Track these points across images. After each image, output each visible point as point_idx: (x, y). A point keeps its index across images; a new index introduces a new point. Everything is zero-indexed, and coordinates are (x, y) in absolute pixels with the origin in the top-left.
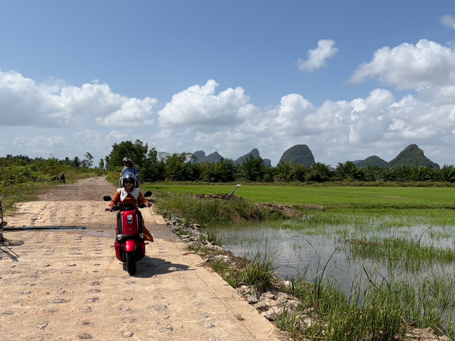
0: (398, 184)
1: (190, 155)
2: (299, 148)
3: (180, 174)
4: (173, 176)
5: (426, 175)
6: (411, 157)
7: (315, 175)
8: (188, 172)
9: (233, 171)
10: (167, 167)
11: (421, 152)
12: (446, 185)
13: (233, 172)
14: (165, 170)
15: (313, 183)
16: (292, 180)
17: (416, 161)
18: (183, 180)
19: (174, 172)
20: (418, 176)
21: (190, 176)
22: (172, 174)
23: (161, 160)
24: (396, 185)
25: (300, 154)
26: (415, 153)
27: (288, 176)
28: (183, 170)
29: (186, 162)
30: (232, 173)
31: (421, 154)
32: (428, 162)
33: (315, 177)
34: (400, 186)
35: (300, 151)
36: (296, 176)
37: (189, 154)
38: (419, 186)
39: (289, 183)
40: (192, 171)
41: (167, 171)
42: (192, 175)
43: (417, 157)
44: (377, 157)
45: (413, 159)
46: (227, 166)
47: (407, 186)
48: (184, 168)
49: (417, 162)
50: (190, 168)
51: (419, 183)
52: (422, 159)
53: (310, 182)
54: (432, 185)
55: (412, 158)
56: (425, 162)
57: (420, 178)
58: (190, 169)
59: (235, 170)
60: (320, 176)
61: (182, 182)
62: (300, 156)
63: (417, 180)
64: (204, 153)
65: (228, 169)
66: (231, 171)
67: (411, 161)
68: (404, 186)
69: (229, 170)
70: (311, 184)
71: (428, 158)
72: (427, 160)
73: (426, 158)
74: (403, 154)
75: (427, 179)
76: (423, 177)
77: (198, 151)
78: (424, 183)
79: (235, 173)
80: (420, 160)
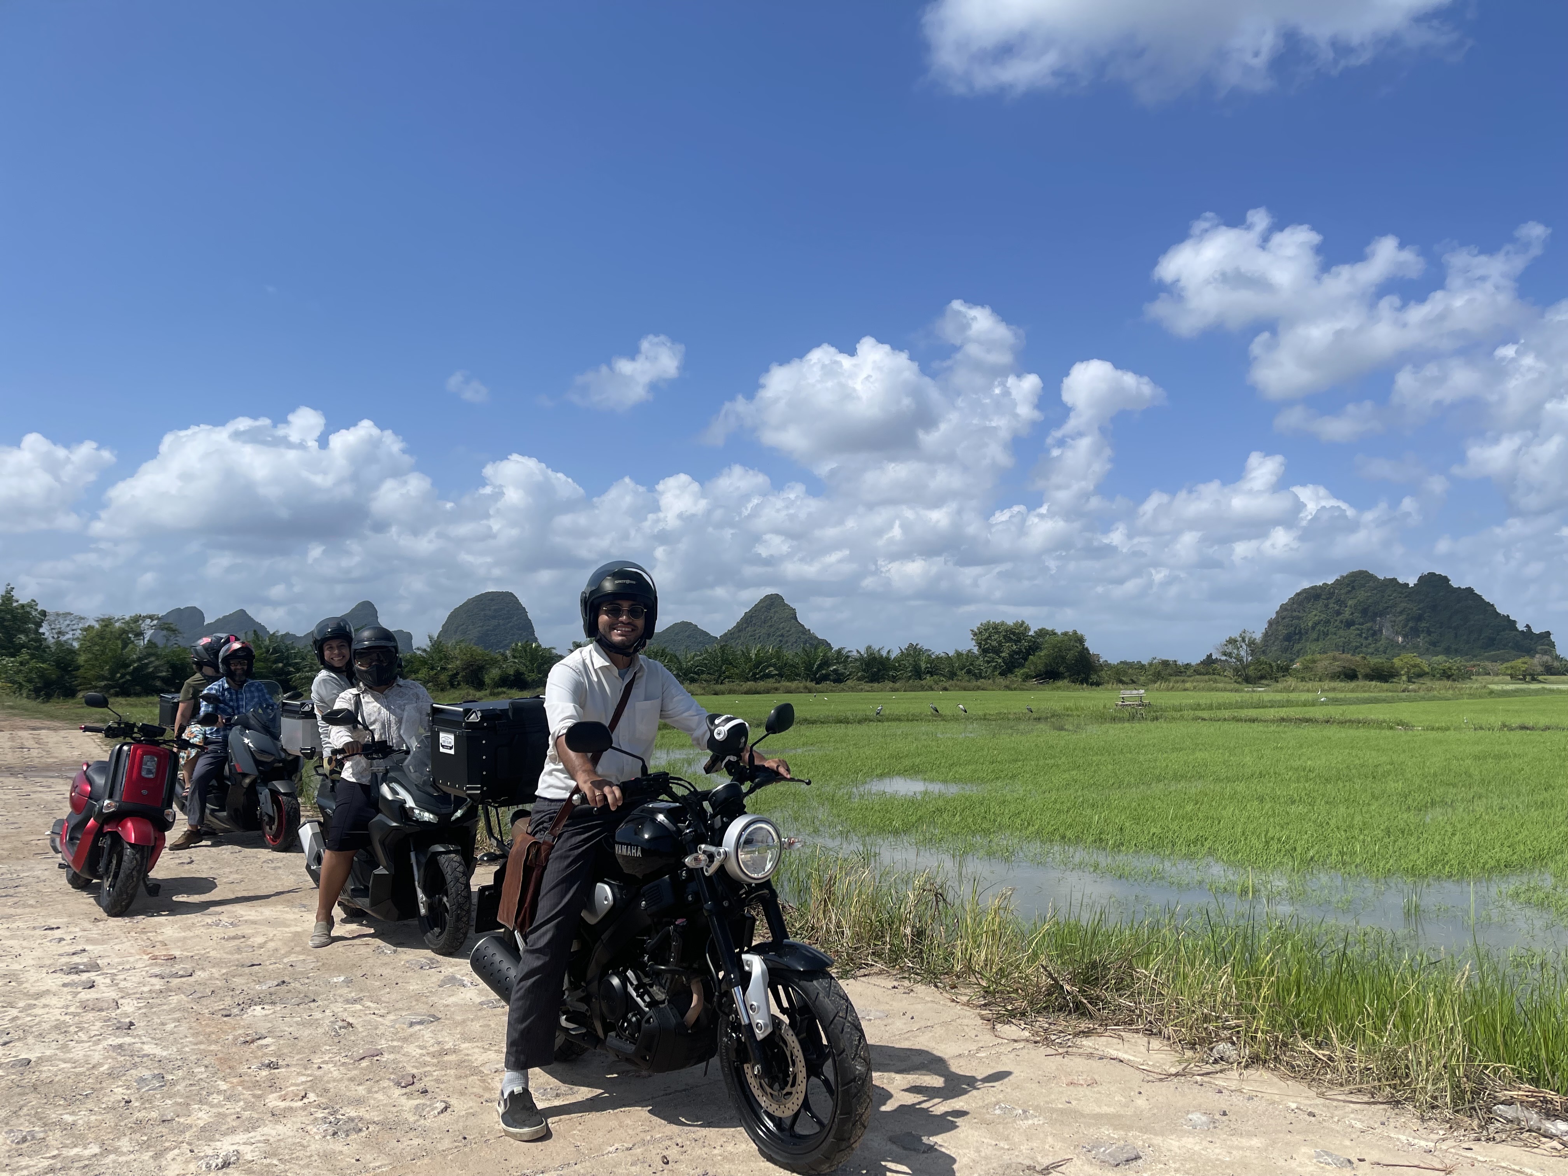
0: (704, 689)
1: (152, 620)
2: (492, 600)
3: (128, 677)
4: (103, 683)
5: (767, 668)
6: (769, 624)
7: (512, 673)
8: (152, 672)
9: (290, 665)
10: (81, 659)
11: (791, 612)
12: (806, 688)
13: (292, 669)
14: (78, 668)
15: (504, 693)
16: (452, 686)
17: (779, 633)
18: (138, 695)
19: (106, 673)
20: (751, 670)
21: (158, 683)
22: (104, 678)
23: (56, 636)
24: (699, 692)
25: (494, 617)
26: (777, 614)
27: (444, 677)
28: (136, 665)
29: (142, 643)
30: (290, 673)
31: (792, 618)
32: (806, 637)
33: (513, 678)
34: (708, 693)
35: (495, 610)
36: (463, 677)
37: (151, 618)
38: (748, 692)
39: (445, 693)
40: (164, 669)
41: (82, 670)
42: (163, 679)
43: (781, 626)
44: (691, 624)
45: (772, 630)
46: (272, 654)
47: (723, 693)
48: (139, 659)
49: (782, 635)
50: (157, 659)
51: (750, 684)
52: (793, 629)
53: (496, 691)
54: (776, 689)
55: (771, 626)
56: (800, 637)
57: (754, 674)
58: (157, 663)
59: (297, 663)
60: (523, 674)
61: (132, 700)
62: (494, 622)
63: (748, 680)
64: (201, 615)
65: (276, 661)
66: (285, 665)
67: (769, 635)
68: (716, 694)
69: (280, 665)
70: (499, 694)
71: (807, 627)
72: (805, 631)
73: (802, 626)
74: (751, 617)
75: (769, 676)
76: (761, 672)
77: (179, 609)
78: (761, 685)
79: (298, 670)
80: (788, 631)
